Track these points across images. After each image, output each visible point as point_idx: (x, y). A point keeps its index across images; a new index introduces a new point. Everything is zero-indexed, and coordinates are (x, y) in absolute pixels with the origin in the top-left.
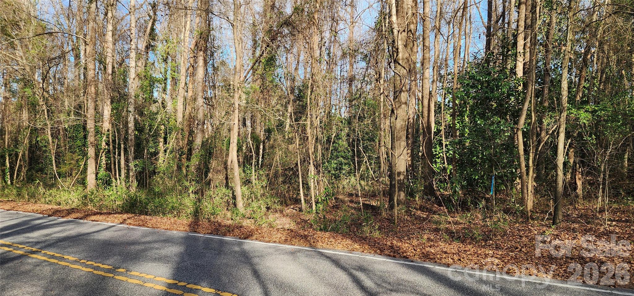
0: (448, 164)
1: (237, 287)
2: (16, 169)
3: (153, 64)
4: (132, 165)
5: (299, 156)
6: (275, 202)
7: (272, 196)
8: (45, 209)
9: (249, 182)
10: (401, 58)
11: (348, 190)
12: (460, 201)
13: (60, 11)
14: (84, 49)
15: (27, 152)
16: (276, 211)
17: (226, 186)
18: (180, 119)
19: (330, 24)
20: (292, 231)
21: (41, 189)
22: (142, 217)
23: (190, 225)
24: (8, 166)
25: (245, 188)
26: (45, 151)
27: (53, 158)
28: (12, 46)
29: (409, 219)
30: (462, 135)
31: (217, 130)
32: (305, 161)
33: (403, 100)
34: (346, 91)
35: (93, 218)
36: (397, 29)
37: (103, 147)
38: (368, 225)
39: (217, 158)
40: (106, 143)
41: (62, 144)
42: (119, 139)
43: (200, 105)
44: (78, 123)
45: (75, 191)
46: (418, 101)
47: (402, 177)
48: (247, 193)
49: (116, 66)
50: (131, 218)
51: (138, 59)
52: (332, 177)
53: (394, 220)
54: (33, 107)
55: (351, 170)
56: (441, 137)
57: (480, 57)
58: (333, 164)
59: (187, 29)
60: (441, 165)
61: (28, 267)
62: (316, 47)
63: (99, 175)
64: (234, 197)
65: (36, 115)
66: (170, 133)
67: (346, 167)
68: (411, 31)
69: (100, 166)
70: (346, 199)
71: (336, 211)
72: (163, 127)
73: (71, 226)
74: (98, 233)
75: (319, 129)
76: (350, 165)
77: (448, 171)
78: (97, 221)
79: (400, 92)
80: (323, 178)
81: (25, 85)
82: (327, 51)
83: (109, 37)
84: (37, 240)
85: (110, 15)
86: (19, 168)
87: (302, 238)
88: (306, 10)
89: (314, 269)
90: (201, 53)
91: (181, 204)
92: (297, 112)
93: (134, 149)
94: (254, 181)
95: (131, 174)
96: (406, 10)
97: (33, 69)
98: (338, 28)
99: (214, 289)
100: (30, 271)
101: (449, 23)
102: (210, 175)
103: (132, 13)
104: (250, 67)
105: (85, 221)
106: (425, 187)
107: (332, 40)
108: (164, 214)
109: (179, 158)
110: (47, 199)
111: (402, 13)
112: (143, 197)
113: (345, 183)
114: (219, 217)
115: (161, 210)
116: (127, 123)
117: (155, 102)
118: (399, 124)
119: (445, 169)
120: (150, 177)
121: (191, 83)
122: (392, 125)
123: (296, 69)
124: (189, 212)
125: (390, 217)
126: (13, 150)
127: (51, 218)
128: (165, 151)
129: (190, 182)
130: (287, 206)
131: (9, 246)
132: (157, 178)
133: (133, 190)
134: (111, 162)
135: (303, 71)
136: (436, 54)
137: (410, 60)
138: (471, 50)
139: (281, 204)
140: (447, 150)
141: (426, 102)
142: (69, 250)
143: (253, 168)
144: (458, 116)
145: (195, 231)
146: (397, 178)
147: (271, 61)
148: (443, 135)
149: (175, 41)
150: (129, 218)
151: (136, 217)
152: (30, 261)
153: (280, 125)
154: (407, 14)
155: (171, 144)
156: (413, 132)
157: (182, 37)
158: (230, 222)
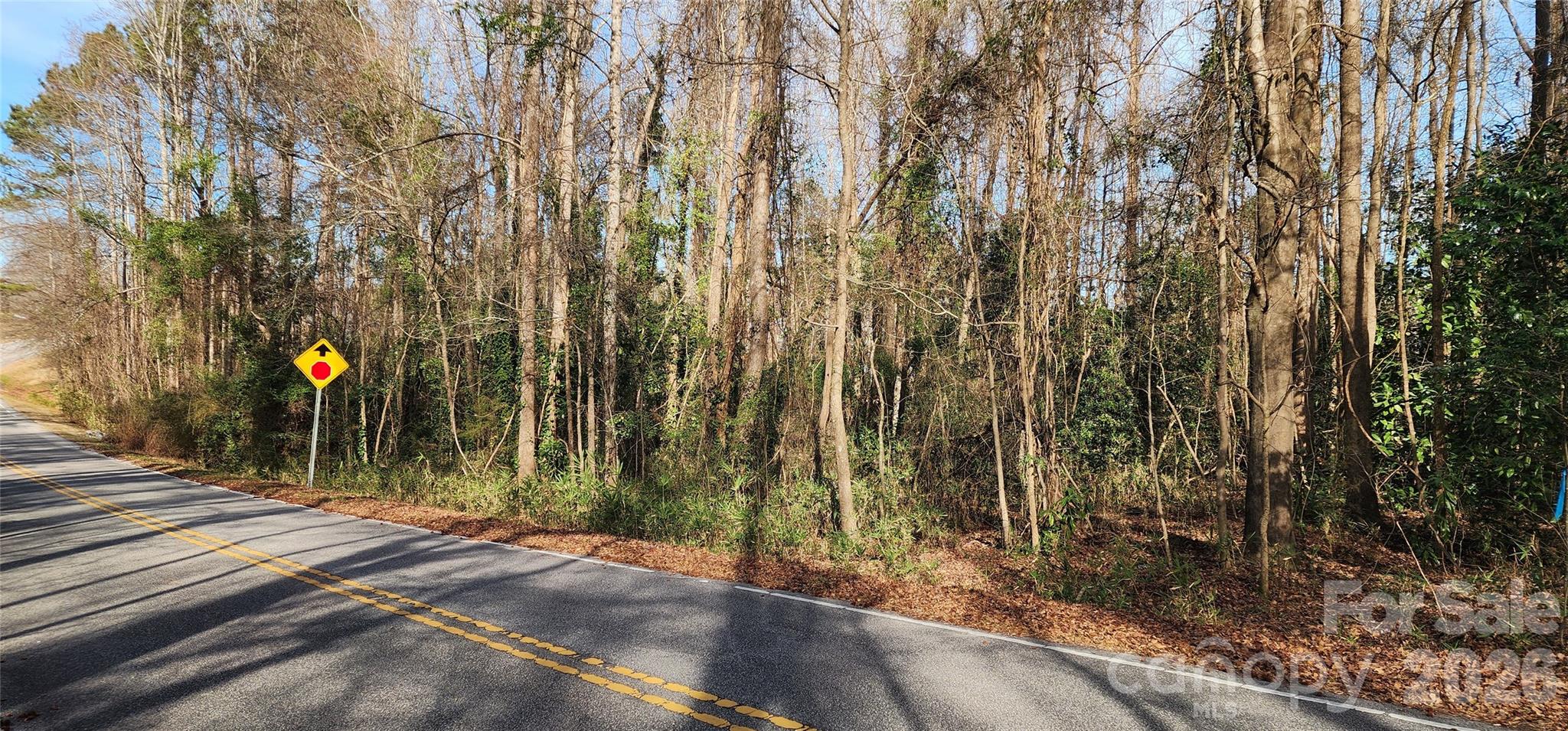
0: (1419, 435)
1: (854, 722)
2: (380, 430)
3: (656, 194)
4: (610, 424)
5: (994, 407)
6: (934, 522)
7: (926, 506)
8: (435, 517)
9: (870, 470)
10: (1276, 148)
11: (1125, 496)
12: (1459, 538)
13: (469, 87)
14: (514, 168)
15: (400, 394)
16: (939, 545)
17: (816, 477)
18: (713, 319)
19: (1076, 73)
20: (981, 595)
21: (428, 476)
22: (633, 543)
23: (737, 567)
24: (364, 424)
25: (860, 484)
26: (436, 392)
27: (452, 408)
28: (375, 165)
29: (1302, 580)
30: (1462, 354)
31: (796, 345)
32: (1012, 418)
33: (1284, 259)
34: (1120, 241)
35: (532, 540)
36: (1266, 73)
37: (551, 383)
38: (1187, 593)
39: (795, 409)
40: (557, 375)
41: (470, 377)
42: (585, 367)
43: (759, 286)
44: (502, 331)
45: (494, 480)
46: (1326, 262)
47: (1283, 468)
48: (866, 495)
49: (580, 202)
50: (610, 544)
51: (624, 186)
52: (1081, 463)
53: (1260, 582)
54: (413, 296)
55: (1134, 445)
56: (1398, 358)
57: (1515, 137)
58: (1085, 430)
59: (732, 109)
60: (1397, 438)
61: (406, 642)
62: (1041, 132)
63: (542, 446)
64: (836, 505)
65: (418, 313)
66: (691, 352)
67: (1120, 439)
68: (1304, 76)
69: (543, 426)
70: (1123, 522)
71: (1094, 553)
72: (675, 337)
73: (486, 558)
74: (542, 574)
75: (1047, 341)
76: (1131, 432)
77: (1419, 454)
78: (540, 548)
79: (1277, 240)
80: (1057, 466)
81: (399, 250)
82: (1069, 141)
83: (567, 138)
84: (421, 584)
85: (569, 88)
86: (384, 427)
87: (1010, 615)
88: (1017, 41)
89: (1044, 695)
90: (763, 164)
91: (714, 517)
92: (989, 297)
93: (616, 388)
94: (882, 468)
95: (608, 444)
96: (1290, 23)
97: (416, 214)
98: (1098, 83)
99: (799, 721)
100: (411, 651)
101: (1416, 50)
102: (780, 451)
103: (614, 82)
104: (872, 192)
105: (516, 547)
106: (1351, 497)
107: (1082, 112)
108: (679, 538)
109: (711, 409)
110: (438, 497)
111: (1281, 31)
112: (634, 496)
113: (1118, 479)
114: (801, 550)
115: (671, 530)
116: (601, 329)
117: (660, 280)
118: (1274, 323)
119: (1408, 449)
120: (648, 453)
121: (739, 236)
122: (1252, 326)
123: (988, 191)
124: (734, 535)
125: (1248, 574)
126: (374, 389)
127: (447, 537)
128: (681, 393)
129: (736, 467)
130: (965, 532)
131: (368, 594)
132: (662, 455)
133: (611, 481)
134: (566, 417)
135: (1005, 196)
136: (1380, 135)
137: (1304, 155)
138: (1486, 119)
139: (951, 527)
140: (1416, 397)
141: (1350, 266)
142: (488, 609)
143: (881, 434)
144: (1449, 301)
145: (749, 582)
146: (1269, 470)
147: (925, 176)
148: (1404, 356)
149: (704, 140)
150: (604, 544)
151: (619, 543)
152: (409, 628)
153: (947, 329)
154: (1294, 31)
155: (693, 376)
156: (1312, 346)
157: (721, 129)
158: (827, 564)
